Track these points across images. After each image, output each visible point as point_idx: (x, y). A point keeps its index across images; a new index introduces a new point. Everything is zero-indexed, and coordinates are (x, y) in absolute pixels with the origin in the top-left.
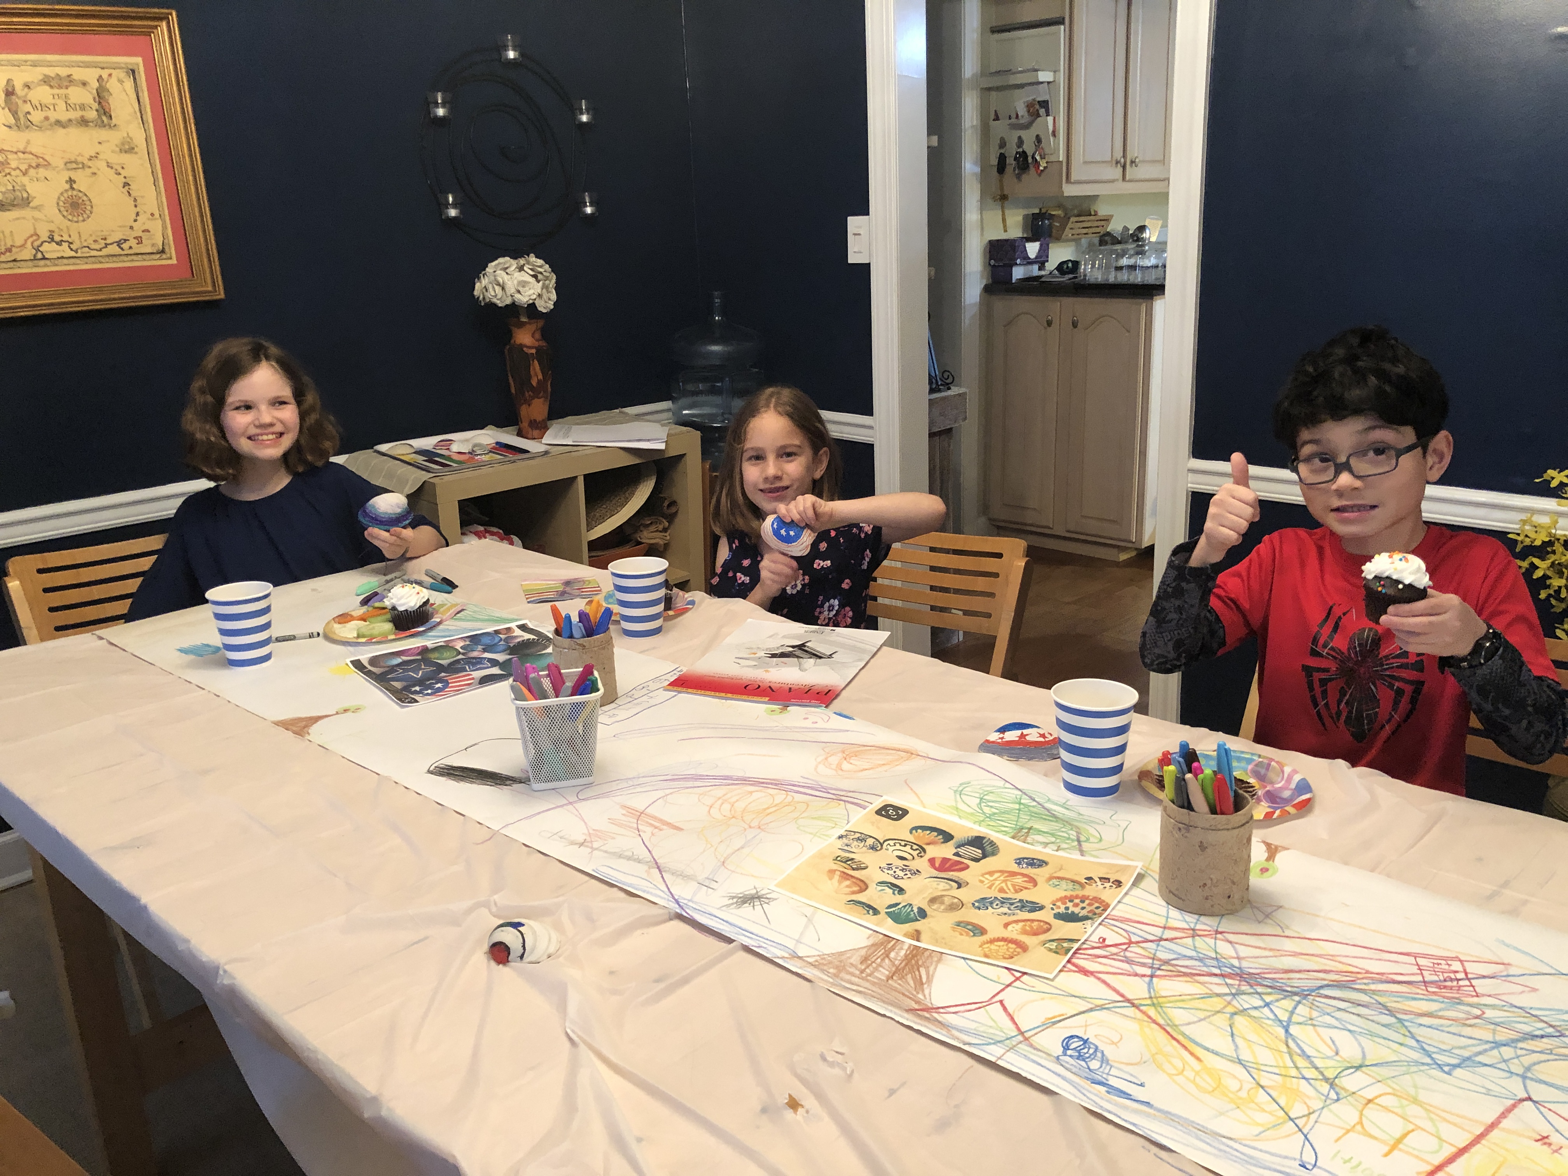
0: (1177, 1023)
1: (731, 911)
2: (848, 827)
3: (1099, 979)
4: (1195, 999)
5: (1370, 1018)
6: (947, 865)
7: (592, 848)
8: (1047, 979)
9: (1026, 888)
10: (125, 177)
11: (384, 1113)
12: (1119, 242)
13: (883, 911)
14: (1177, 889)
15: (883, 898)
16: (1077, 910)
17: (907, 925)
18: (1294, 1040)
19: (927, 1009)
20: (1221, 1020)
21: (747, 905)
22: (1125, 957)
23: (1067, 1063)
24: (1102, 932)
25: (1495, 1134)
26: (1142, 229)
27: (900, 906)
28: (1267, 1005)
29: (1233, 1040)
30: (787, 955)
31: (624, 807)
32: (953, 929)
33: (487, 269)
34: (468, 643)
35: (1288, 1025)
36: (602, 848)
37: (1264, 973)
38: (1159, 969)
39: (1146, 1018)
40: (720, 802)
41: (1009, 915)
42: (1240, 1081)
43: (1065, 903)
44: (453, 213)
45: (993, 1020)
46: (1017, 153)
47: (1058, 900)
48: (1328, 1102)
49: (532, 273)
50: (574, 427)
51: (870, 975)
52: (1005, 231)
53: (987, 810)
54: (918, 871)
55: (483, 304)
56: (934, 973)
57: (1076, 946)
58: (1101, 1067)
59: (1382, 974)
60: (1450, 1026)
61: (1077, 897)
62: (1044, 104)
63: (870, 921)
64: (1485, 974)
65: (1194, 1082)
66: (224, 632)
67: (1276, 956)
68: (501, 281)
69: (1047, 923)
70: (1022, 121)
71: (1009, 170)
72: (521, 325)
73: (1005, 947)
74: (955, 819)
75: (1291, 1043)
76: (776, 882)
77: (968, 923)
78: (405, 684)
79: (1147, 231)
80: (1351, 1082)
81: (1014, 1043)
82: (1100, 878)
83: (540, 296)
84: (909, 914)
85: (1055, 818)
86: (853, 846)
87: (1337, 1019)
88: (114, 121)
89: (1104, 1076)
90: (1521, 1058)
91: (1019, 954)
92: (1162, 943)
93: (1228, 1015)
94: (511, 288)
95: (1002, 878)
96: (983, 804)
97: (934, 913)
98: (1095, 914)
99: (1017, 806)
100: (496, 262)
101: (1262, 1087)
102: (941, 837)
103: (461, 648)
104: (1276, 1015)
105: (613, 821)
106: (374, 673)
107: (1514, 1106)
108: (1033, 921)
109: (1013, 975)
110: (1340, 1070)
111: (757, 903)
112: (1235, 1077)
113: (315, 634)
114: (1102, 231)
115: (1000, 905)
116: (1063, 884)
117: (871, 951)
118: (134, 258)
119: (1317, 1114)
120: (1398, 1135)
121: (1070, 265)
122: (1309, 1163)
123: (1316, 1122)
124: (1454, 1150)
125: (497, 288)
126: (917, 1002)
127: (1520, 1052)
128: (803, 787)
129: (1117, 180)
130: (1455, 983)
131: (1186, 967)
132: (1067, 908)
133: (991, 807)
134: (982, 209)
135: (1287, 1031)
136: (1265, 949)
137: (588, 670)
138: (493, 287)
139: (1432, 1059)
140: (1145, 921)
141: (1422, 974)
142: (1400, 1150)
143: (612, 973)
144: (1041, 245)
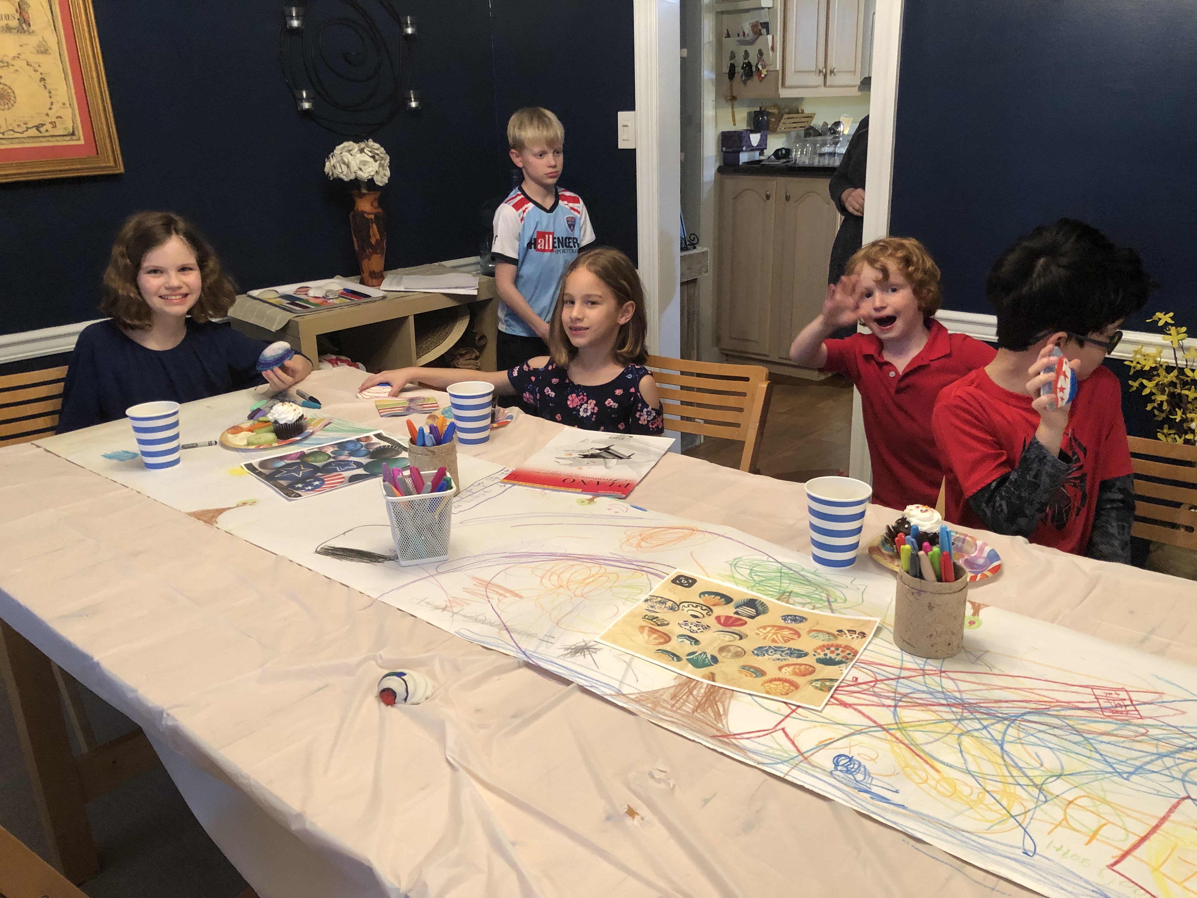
0: (919, 743)
1: (568, 659)
2: (651, 593)
3: (856, 709)
4: (930, 724)
5: (1064, 737)
6: (730, 622)
7: (452, 612)
8: (817, 711)
9: (793, 639)
10: (41, 74)
11: (308, 826)
12: (820, 135)
13: (684, 658)
14: (910, 639)
15: (684, 648)
16: (833, 656)
17: (705, 668)
18: (1008, 755)
19: (727, 736)
20: (952, 740)
21: (578, 654)
22: (874, 692)
23: (839, 776)
24: (855, 673)
25: (1166, 825)
26: (837, 124)
27: (697, 654)
28: (985, 727)
29: (962, 756)
30: (613, 693)
31: (474, 578)
32: (740, 672)
33: (335, 151)
34: (336, 449)
35: (1002, 744)
36: (460, 612)
37: (980, 703)
38: (900, 701)
39: (894, 740)
40: (549, 573)
41: (782, 660)
42: (971, 787)
43: (824, 651)
44: (306, 105)
45: (780, 745)
46: (744, 63)
47: (818, 648)
48: (1039, 803)
49: (370, 154)
50: (404, 277)
51: (679, 708)
52: (735, 125)
53: (756, 578)
54: (708, 626)
55: (331, 179)
56: (728, 707)
57: (836, 684)
58: (864, 779)
59: (1069, 702)
60: (1124, 742)
61: (832, 645)
62: (766, 25)
63: (675, 667)
64: (1145, 701)
65: (935, 788)
66: (141, 442)
67: (988, 690)
68: (346, 161)
69: (811, 666)
70: (748, 38)
71: (737, 77)
72: (362, 196)
73: (781, 686)
74: (733, 586)
75: (1006, 757)
76: (599, 636)
77: (751, 667)
78: (289, 482)
79: (842, 126)
80: (1056, 787)
81: (797, 762)
82: (849, 631)
83: (377, 172)
84: (704, 660)
85: (810, 582)
86: (656, 607)
87: (1039, 738)
88: (32, 28)
89: (868, 785)
90: (1179, 766)
91: (792, 690)
92: (900, 680)
93: (957, 736)
94: (354, 166)
95: (773, 631)
96: (753, 574)
97: (724, 659)
98: (848, 659)
99: (779, 574)
100: (342, 146)
101: (988, 792)
102: (723, 600)
103: (332, 453)
104: (992, 736)
105: (466, 590)
106: (264, 474)
107: (1178, 803)
108: (800, 665)
109: (790, 708)
110: (1045, 778)
111: (587, 653)
112: (966, 784)
113: (213, 442)
114: (807, 125)
115: (774, 652)
116: (821, 635)
117: (678, 690)
118: (50, 139)
119: (1031, 812)
120: (1094, 828)
121: (784, 152)
122: (1030, 851)
123: (1032, 818)
124: (1137, 839)
125: (343, 166)
126: (718, 730)
127: (1178, 761)
128: (612, 561)
129: (819, 86)
130: (1124, 709)
131: (921, 699)
132: (826, 655)
133: (759, 576)
134: (717, 107)
135: (1002, 748)
136: (979, 684)
137: (442, 473)
138: (340, 166)
139: (1114, 768)
140: (886, 664)
141: (1098, 702)
142: (1098, 840)
143: (478, 711)
144: (761, 136)
